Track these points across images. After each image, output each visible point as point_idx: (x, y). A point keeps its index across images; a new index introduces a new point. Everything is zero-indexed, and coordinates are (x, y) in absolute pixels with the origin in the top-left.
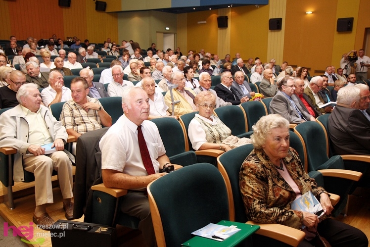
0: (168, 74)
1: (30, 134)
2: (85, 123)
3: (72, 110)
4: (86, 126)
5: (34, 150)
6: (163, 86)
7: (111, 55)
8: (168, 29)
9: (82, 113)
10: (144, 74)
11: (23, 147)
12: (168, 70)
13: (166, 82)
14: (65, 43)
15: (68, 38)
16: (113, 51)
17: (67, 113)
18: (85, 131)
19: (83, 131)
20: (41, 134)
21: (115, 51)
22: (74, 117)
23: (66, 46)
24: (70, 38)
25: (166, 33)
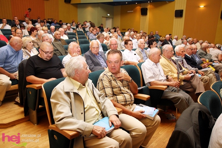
0: (140, 45)
1: (85, 110)
2: (123, 93)
3: (110, 82)
4: (125, 96)
5: (99, 133)
6: (139, 54)
7: (78, 30)
8: (109, 15)
9: (119, 84)
10: (128, 45)
11: (87, 130)
12: (141, 42)
13: (140, 51)
14: (47, 22)
15: (49, 19)
16: (79, 28)
17: (107, 84)
18: (124, 102)
19: (123, 102)
20: (95, 109)
21: (81, 28)
22: (112, 88)
23: (48, 24)
24: (50, 19)
25: (107, 18)
